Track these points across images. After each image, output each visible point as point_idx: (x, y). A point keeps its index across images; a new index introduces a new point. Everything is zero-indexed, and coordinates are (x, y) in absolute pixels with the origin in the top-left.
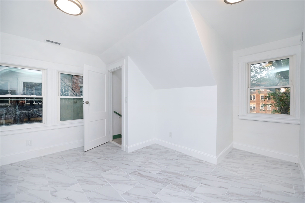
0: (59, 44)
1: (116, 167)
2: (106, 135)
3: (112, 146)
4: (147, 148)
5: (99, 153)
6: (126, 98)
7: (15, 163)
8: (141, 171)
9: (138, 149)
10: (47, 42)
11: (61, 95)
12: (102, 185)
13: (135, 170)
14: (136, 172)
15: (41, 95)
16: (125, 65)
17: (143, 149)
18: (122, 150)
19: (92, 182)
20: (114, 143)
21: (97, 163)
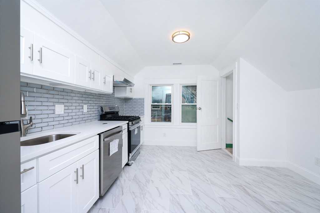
0: (181, 64)
1: (221, 173)
2: (218, 142)
3: (223, 154)
4: (268, 168)
5: (208, 156)
6: (237, 104)
7: (158, 146)
8: (248, 188)
9: (255, 166)
10: (174, 65)
11: (182, 103)
12: (204, 181)
13: (241, 184)
14: (242, 186)
15: (170, 103)
16: (236, 68)
17: (262, 167)
18: (233, 160)
19: (196, 175)
20: (227, 151)
21: (204, 163)
